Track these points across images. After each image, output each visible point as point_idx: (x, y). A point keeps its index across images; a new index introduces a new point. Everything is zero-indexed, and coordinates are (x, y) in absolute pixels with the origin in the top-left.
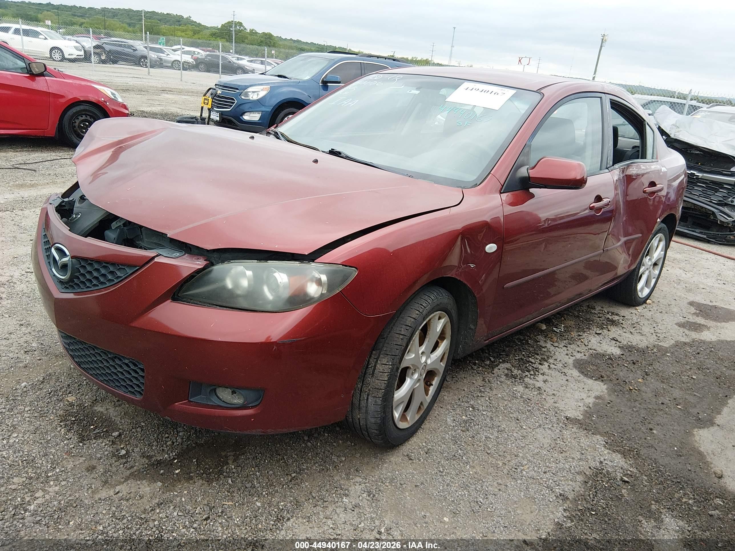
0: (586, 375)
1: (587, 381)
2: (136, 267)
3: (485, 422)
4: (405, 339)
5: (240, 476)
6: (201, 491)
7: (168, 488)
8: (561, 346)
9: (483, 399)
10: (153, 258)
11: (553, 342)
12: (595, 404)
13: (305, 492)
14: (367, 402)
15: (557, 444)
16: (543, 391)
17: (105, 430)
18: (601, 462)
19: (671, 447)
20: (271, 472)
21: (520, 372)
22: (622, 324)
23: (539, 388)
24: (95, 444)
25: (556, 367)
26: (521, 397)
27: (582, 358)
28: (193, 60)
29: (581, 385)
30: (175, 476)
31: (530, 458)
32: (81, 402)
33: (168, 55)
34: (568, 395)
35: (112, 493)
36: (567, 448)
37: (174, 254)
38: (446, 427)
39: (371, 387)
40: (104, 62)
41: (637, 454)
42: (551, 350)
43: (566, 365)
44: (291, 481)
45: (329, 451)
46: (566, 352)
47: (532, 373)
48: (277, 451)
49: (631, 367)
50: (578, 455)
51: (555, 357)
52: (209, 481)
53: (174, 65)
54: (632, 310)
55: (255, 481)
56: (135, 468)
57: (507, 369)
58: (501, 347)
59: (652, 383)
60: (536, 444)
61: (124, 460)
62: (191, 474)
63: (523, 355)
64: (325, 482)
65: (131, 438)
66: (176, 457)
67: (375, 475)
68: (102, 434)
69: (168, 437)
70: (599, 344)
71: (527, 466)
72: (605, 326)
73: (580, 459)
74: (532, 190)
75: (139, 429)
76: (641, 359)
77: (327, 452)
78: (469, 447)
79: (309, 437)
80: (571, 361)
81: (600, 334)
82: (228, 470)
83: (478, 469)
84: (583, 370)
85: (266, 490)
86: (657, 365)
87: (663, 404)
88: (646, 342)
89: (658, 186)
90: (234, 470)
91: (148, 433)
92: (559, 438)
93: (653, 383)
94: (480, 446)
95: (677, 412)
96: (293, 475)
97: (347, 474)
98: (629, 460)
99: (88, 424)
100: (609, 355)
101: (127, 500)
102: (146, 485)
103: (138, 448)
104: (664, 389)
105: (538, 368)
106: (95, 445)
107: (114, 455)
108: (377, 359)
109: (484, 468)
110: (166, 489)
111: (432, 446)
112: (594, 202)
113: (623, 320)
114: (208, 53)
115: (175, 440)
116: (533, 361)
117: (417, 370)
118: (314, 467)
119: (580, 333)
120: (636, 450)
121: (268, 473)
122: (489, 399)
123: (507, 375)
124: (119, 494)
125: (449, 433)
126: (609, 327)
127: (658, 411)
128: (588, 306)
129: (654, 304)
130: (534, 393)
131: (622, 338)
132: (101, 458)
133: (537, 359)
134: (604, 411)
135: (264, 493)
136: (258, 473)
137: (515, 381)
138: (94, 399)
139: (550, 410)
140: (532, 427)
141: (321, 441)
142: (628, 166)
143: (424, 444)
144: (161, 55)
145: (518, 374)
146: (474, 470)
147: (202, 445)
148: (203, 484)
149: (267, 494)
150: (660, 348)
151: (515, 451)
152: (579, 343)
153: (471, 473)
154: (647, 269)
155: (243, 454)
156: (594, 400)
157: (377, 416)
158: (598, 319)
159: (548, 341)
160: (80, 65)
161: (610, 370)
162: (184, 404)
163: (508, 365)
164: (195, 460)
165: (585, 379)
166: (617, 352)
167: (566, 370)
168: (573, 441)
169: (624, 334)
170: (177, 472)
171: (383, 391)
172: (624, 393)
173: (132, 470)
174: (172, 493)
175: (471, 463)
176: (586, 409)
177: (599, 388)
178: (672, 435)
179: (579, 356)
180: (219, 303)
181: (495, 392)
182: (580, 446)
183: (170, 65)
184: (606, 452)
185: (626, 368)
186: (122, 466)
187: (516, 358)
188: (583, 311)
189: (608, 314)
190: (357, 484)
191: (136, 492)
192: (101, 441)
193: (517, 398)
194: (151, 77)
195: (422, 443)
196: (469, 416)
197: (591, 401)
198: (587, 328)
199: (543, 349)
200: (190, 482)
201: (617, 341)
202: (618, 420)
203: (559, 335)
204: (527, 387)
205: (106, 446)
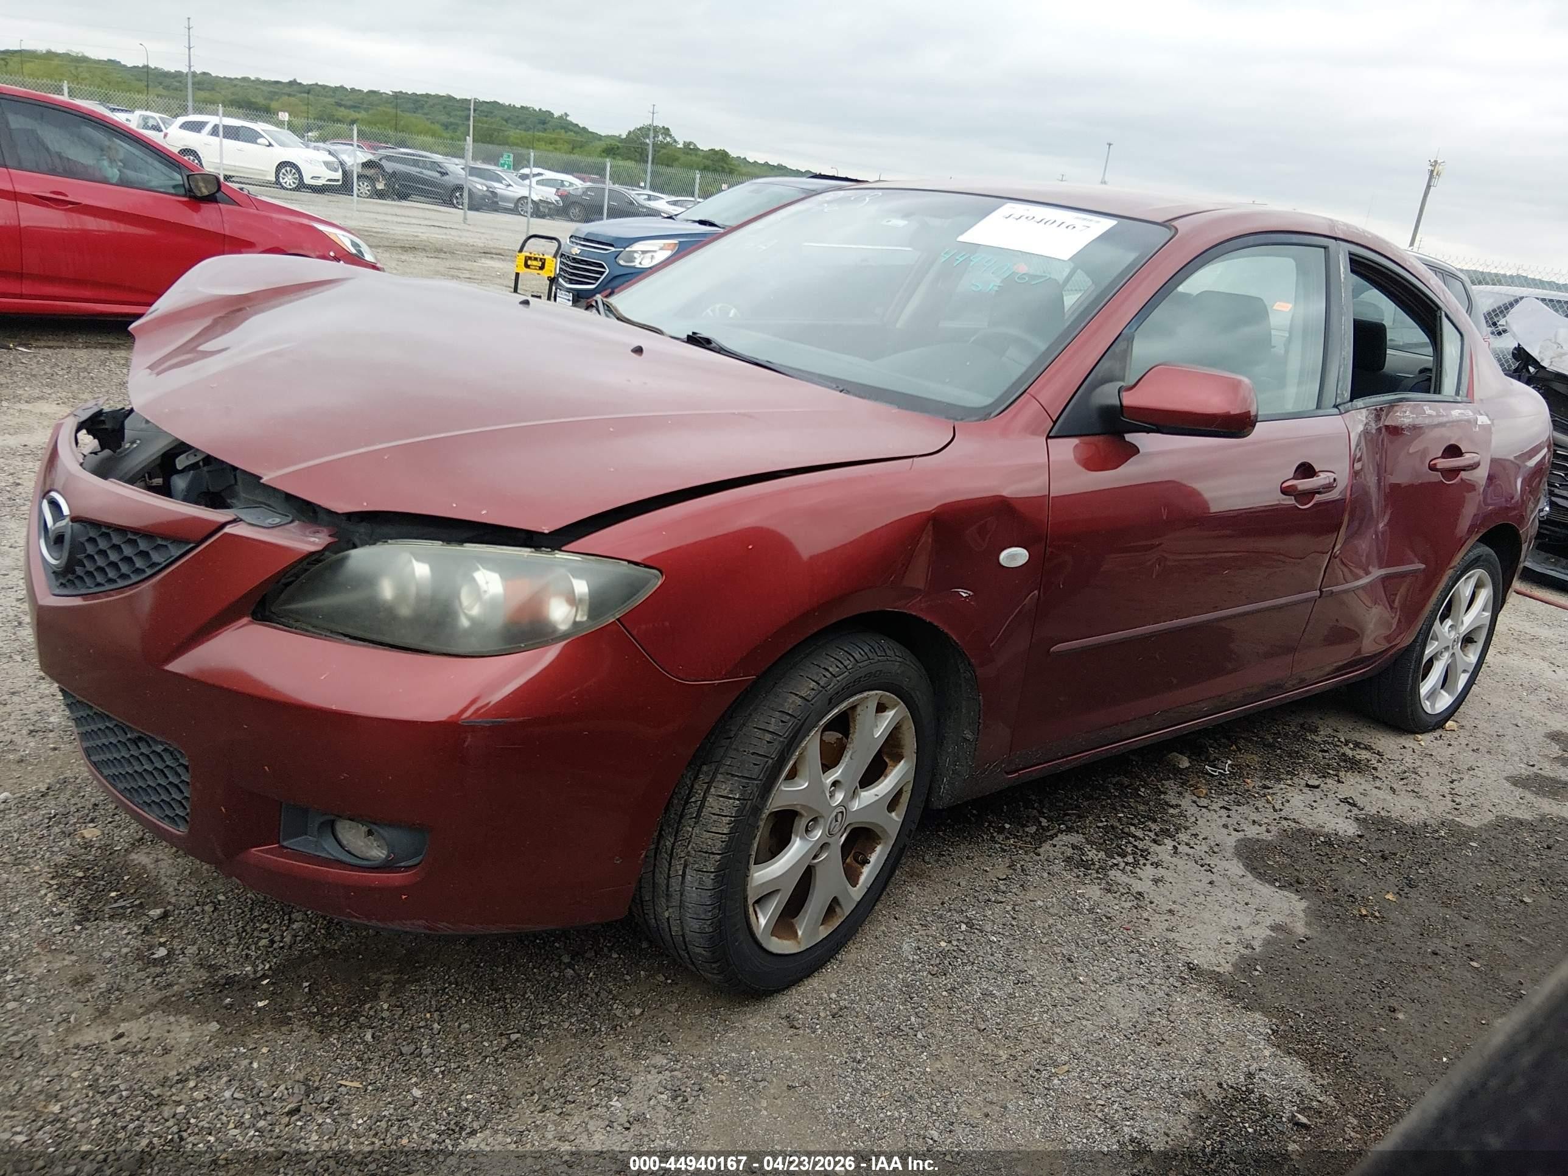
0: (1261, 876)
1: (1260, 888)
2: (190, 543)
3: (991, 958)
4: (776, 743)
5: (396, 1026)
6: (300, 1052)
7: (230, 1038)
8: (1215, 806)
9: (998, 908)
10: (223, 525)
11: (1199, 797)
12: (1267, 942)
13: (530, 1076)
14: (683, 882)
15: (1151, 1023)
16: (1147, 902)
17: (137, 902)
18: (1250, 1075)
19: (1433, 1055)
20: (467, 1026)
21: (1102, 854)
22: (1375, 769)
23: (1140, 893)
24: (107, 929)
25: (1191, 851)
26: (1091, 911)
27: (1260, 837)
28: (558, 198)
29: (1246, 896)
30: (254, 1013)
31: (1079, 1050)
32: (109, 842)
33: (510, 185)
34: (1206, 915)
35: (108, 1035)
36: (1174, 1035)
37: (270, 521)
38: (895, 962)
39: (693, 848)
40: (380, 195)
41: (1344, 1063)
42: (1188, 814)
43: (1216, 849)
44: (505, 1049)
45: (610, 992)
46: (1224, 820)
47: (1130, 859)
48: (493, 981)
49: (1377, 865)
50: (1197, 1054)
51: (1193, 831)
52: (324, 1032)
53: (517, 206)
54: (1408, 741)
55: (425, 1042)
56: (175, 987)
57: (1074, 847)
58: (1072, 798)
59: (1417, 905)
60: (1102, 1020)
61: (159, 970)
62: (290, 1014)
63: (1120, 819)
64: (582, 1058)
65: (187, 924)
66: (270, 973)
67: (700, 1055)
68: (129, 910)
69: (267, 930)
70: (1308, 810)
71: (1066, 1068)
72: (1331, 772)
73: (1201, 1064)
74: (1130, 437)
75: (208, 908)
76: (1404, 849)
77: (603, 994)
78: (939, 1011)
79: (572, 959)
80: (1230, 841)
81: (1317, 787)
82: (372, 1013)
83: (948, 1062)
84: (1256, 864)
85: (443, 1063)
86: (1440, 866)
87: (1435, 953)
88: (1424, 812)
89: (1467, 456)
90: (385, 1014)
91: (226, 917)
92: (1159, 1009)
93: (1423, 905)
94: (965, 1012)
95: (1469, 975)
96: (514, 1037)
97: (637, 1047)
98: (1322, 1077)
99: (108, 887)
100: (1327, 835)
101: (134, 1055)
102: (186, 1025)
103: (195, 948)
104: (1445, 920)
105: (1146, 850)
106: (107, 932)
107: (139, 957)
108: (709, 785)
109: (963, 1061)
110: (225, 1038)
111: (852, 1002)
112: (1294, 478)
113: (1379, 761)
114: (589, 184)
115: (277, 938)
116: (1140, 834)
117: (821, 821)
118: (566, 1025)
119: (1267, 783)
120: (1346, 1054)
121: (459, 1026)
122: (1014, 909)
123: (1068, 860)
124: (121, 1040)
125: (900, 976)
126: (1342, 774)
127: (1419, 970)
128: (1302, 726)
129: (1462, 733)
130: (1123, 904)
131: (1368, 799)
132: (111, 960)
133: (1150, 831)
134: (1285, 959)
135: (437, 1070)
136: (436, 1026)
137: (1085, 875)
138: (138, 837)
139: (1152, 946)
140: (1100, 979)
141: (599, 967)
142: (1392, 405)
143: (833, 996)
144: (496, 185)
145: (1096, 859)
146: (938, 1065)
147: (333, 954)
148: (308, 1037)
149: (443, 1072)
150: (1455, 829)
151: (1044, 1031)
152: (1260, 804)
153: (928, 1070)
154: (1447, 648)
155: (418, 981)
156: (1269, 932)
157: (703, 917)
158: (1320, 755)
159: (1186, 795)
160: (331, 198)
161: (1323, 868)
162: (267, 851)
163: (1076, 839)
164: (307, 984)
165: (1257, 885)
166: (1348, 828)
167: (1213, 861)
168: (1192, 1020)
169: (1375, 791)
170: (260, 1004)
171: (718, 857)
172: (1344, 923)
173: (169, 992)
174: (235, 1050)
175: (934, 1047)
176: (1243, 951)
177: (1286, 906)
178: (1443, 1027)
179: (1252, 832)
180: (350, 631)
181: (1030, 895)
182: (1208, 1034)
183: (512, 205)
184: (1267, 1053)
185: (1363, 867)
186: (149, 980)
187: (1100, 824)
188: (1286, 735)
189: (1346, 745)
190: (654, 1071)
191: (159, 1039)
192: (121, 925)
193: (1081, 913)
194: (470, 228)
195: (829, 994)
196: (955, 943)
197: (1261, 933)
198: (1288, 773)
199: (1171, 811)
200: (284, 1029)
201: (1355, 805)
202: (1316, 981)
203: (1216, 783)
204: (1109, 891)
205: (130, 937)
